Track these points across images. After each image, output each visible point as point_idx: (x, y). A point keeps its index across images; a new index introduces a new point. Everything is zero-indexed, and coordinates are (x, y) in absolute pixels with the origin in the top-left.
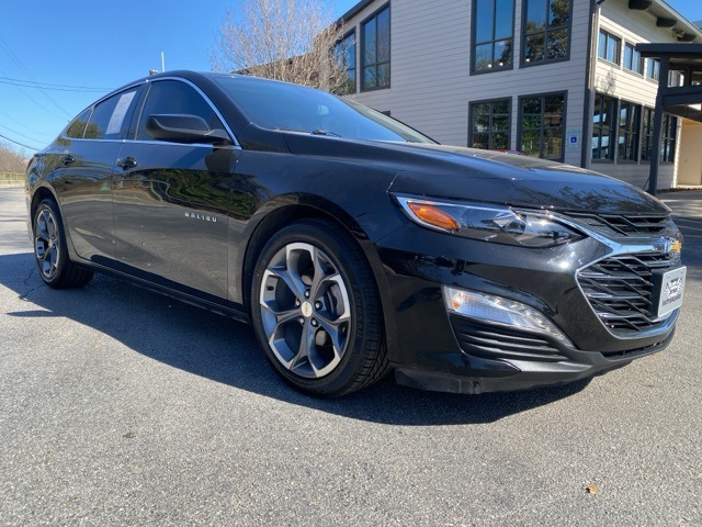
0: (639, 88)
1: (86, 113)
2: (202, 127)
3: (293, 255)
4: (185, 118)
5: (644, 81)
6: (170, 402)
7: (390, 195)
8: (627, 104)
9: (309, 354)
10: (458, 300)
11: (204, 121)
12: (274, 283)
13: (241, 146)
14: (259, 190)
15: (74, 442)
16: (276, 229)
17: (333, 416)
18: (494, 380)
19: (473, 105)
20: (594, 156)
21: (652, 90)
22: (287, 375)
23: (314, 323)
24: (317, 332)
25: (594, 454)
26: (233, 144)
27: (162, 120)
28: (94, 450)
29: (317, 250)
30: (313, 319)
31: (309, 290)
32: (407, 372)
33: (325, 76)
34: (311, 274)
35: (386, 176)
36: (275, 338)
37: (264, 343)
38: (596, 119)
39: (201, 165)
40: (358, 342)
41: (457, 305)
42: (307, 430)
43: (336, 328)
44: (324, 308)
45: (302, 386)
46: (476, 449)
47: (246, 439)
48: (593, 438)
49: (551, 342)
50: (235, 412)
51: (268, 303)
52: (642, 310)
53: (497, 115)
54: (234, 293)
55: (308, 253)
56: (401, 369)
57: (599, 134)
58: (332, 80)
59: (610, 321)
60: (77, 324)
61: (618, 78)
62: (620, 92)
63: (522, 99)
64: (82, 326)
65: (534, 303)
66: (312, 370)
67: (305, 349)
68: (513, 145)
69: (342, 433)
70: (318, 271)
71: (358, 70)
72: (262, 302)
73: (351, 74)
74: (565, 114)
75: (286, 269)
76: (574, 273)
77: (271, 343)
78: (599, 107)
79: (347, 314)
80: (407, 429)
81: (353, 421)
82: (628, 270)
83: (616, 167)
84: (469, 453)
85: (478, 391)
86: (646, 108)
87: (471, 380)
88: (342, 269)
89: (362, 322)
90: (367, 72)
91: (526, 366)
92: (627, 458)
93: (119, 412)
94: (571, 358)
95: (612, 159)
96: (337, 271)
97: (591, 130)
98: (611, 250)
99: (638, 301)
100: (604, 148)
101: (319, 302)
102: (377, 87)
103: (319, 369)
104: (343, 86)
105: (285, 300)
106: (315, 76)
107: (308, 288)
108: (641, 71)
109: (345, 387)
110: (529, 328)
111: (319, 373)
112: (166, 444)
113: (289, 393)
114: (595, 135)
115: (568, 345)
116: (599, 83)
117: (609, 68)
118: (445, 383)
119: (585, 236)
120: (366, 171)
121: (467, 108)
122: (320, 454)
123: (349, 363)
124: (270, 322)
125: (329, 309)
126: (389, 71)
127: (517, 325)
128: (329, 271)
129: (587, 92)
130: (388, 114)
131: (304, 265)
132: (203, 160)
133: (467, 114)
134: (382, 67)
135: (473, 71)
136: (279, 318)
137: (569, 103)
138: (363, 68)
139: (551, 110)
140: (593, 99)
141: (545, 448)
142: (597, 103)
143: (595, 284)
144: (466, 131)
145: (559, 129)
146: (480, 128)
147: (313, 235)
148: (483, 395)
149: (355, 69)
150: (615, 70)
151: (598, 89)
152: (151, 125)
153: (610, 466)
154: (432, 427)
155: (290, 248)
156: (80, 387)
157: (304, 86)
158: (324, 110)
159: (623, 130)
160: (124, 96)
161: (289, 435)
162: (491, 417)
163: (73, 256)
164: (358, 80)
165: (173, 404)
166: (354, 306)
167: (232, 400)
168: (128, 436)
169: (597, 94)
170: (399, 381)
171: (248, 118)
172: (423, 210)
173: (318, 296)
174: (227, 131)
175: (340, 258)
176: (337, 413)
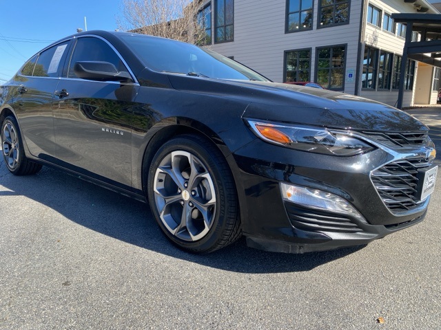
0: (392, 43)
1: (34, 58)
2: (112, 70)
3: (176, 158)
4: (101, 64)
5: (396, 38)
6: (94, 258)
7: (243, 120)
8: (384, 53)
9: (187, 225)
10: (290, 192)
11: (114, 66)
12: (163, 178)
13: (139, 83)
14: (155, 115)
15: (28, 289)
16: (164, 140)
17: (204, 267)
18: (314, 245)
19: (287, 53)
20: (363, 86)
21: (400, 44)
22: (173, 239)
23: (191, 204)
24: (193, 210)
25: (379, 294)
26: (134, 82)
27: (85, 65)
28: (42, 295)
29: (193, 156)
30: (190, 202)
31: (187, 183)
32: (255, 239)
33: (191, 33)
34: (189, 172)
35: (239, 106)
36: (164, 214)
37: (157, 217)
38: (365, 62)
39: (112, 96)
40: (221, 218)
41: (289, 195)
42: (188, 278)
43: (206, 209)
44: (198, 195)
45: (183, 246)
46: (301, 290)
47: (146, 285)
48: (377, 281)
49: (352, 220)
50: (139, 265)
51: (159, 190)
52: (410, 196)
53: (301, 59)
54: (136, 183)
55: (186, 158)
56: (250, 237)
57: (366, 72)
58: (196, 36)
59: (390, 204)
60: (31, 200)
61: (380, 36)
62: (381, 45)
63: (318, 49)
64: (35, 203)
65: (340, 193)
66: (189, 235)
67: (185, 221)
68: (312, 79)
69: (211, 280)
70: (194, 170)
71: (213, 30)
72: (155, 190)
73: (209, 31)
74: (346, 59)
75: (171, 168)
76: (369, 173)
77: (162, 217)
78: (367, 54)
79: (213, 200)
80: (255, 276)
81: (218, 270)
82: (403, 170)
83: (377, 93)
84: (296, 293)
85: (302, 252)
86: (396, 55)
87: (298, 245)
88: (210, 169)
89: (224, 206)
90: (218, 31)
91: (335, 236)
92: (401, 296)
93: (59, 265)
94: (365, 230)
95: (374, 88)
96: (207, 171)
97: (362, 70)
98: (393, 157)
99: (408, 190)
100: (369, 81)
101: (194, 191)
102: (225, 41)
103: (195, 235)
104: (203, 40)
105: (171, 189)
106: (185, 34)
107: (187, 181)
108: (394, 31)
109: (211, 248)
110: (338, 210)
111: (195, 238)
112: (92, 290)
113: (174, 250)
114: (364, 73)
115: (363, 221)
116: (367, 39)
117: (374, 29)
118: (281, 247)
119: (376, 148)
120: (227, 102)
121: (283, 54)
122: (197, 296)
123: (215, 233)
124: (160, 202)
125: (201, 196)
126: (233, 31)
127: (330, 208)
128: (201, 171)
129: (360, 44)
130: (232, 58)
131: (184, 165)
132: (113, 93)
133: (283, 59)
134: (228, 28)
135: (287, 31)
136: (167, 201)
137: (348, 52)
138: (216, 28)
139: (335, 56)
140: (363, 49)
141: (346, 289)
142: (366, 52)
143: (381, 180)
144: (282, 69)
145: (341, 68)
146: (290, 68)
147: (190, 146)
148: (305, 254)
149: (211, 29)
150: (378, 31)
151: (367, 43)
152: (78, 68)
153: (390, 302)
154: (270, 274)
155: (174, 154)
156: (33, 247)
157: (178, 40)
158: (194, 57)
159: (381, 69)
160: (59, 47)
161: (175, 282)
162: (309, 267)
163: (28, 155)
164: (213, 36)
165: (97, 260)
166: (218, 195)
167: (136, 256)
168: (66, 284)
169: (366, 46)
170: (249, 245)
171: (144, 64)
172: (267, 130)
173: (193, 187)
174: (129, 73)
175: (208, 162)
176: (207, 265)
